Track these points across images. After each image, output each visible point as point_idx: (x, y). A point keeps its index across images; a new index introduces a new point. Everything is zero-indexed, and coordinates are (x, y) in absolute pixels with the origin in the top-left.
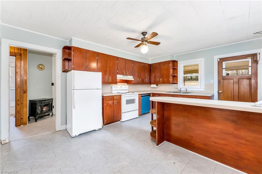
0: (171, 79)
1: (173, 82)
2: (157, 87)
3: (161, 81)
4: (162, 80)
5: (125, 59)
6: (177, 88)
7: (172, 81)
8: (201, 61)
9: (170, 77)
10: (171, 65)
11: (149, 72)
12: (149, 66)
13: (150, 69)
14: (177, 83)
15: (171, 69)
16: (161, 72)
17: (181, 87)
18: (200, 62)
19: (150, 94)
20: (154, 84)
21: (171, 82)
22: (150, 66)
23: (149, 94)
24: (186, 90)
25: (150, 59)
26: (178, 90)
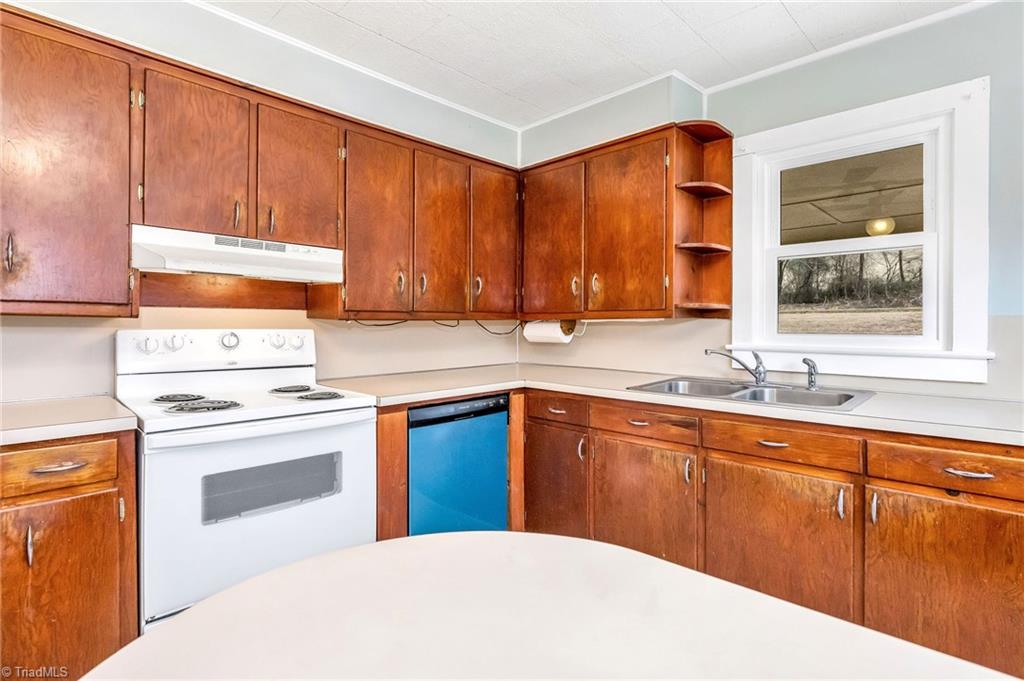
0: (677, 278)
1: (696, 305)
2: (567, 339)
3: (601, 297)
4: (606, 289)
5: (246, 88)
6: (728, 355)
7: (687, 297)
8: (951, 114)
9: (669, 261)
10: (676, 161)
11: (513, 226)
12: (513, 184)
13: (520, 207)
14: (725, 314)
15: (675, 194)
16: (600, 228)
17: (758, 342)
18: (940, 123)
19: (506, 394)
20: (543, 321)
21: (677, 299)
22: (521, 186)
23: (491, 403)
24: (805, 368)
25: (519, 131)
26: (735, 365)
